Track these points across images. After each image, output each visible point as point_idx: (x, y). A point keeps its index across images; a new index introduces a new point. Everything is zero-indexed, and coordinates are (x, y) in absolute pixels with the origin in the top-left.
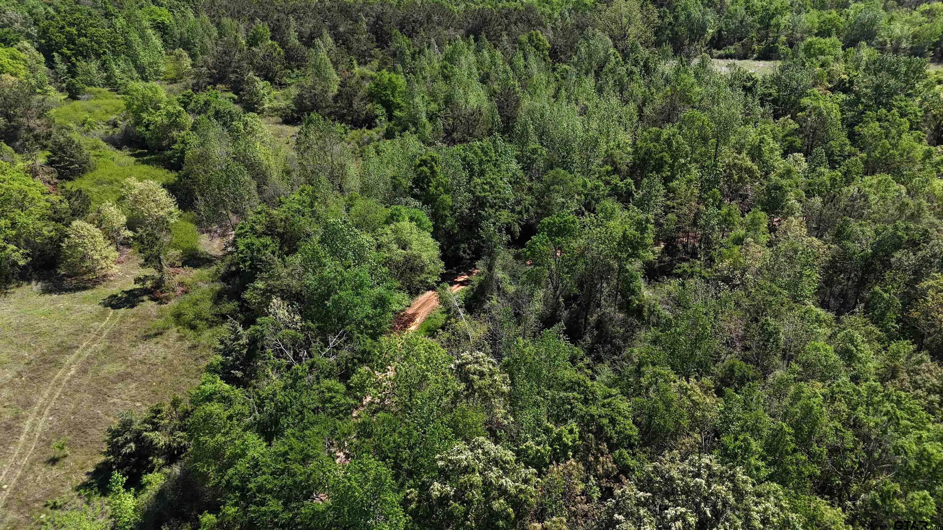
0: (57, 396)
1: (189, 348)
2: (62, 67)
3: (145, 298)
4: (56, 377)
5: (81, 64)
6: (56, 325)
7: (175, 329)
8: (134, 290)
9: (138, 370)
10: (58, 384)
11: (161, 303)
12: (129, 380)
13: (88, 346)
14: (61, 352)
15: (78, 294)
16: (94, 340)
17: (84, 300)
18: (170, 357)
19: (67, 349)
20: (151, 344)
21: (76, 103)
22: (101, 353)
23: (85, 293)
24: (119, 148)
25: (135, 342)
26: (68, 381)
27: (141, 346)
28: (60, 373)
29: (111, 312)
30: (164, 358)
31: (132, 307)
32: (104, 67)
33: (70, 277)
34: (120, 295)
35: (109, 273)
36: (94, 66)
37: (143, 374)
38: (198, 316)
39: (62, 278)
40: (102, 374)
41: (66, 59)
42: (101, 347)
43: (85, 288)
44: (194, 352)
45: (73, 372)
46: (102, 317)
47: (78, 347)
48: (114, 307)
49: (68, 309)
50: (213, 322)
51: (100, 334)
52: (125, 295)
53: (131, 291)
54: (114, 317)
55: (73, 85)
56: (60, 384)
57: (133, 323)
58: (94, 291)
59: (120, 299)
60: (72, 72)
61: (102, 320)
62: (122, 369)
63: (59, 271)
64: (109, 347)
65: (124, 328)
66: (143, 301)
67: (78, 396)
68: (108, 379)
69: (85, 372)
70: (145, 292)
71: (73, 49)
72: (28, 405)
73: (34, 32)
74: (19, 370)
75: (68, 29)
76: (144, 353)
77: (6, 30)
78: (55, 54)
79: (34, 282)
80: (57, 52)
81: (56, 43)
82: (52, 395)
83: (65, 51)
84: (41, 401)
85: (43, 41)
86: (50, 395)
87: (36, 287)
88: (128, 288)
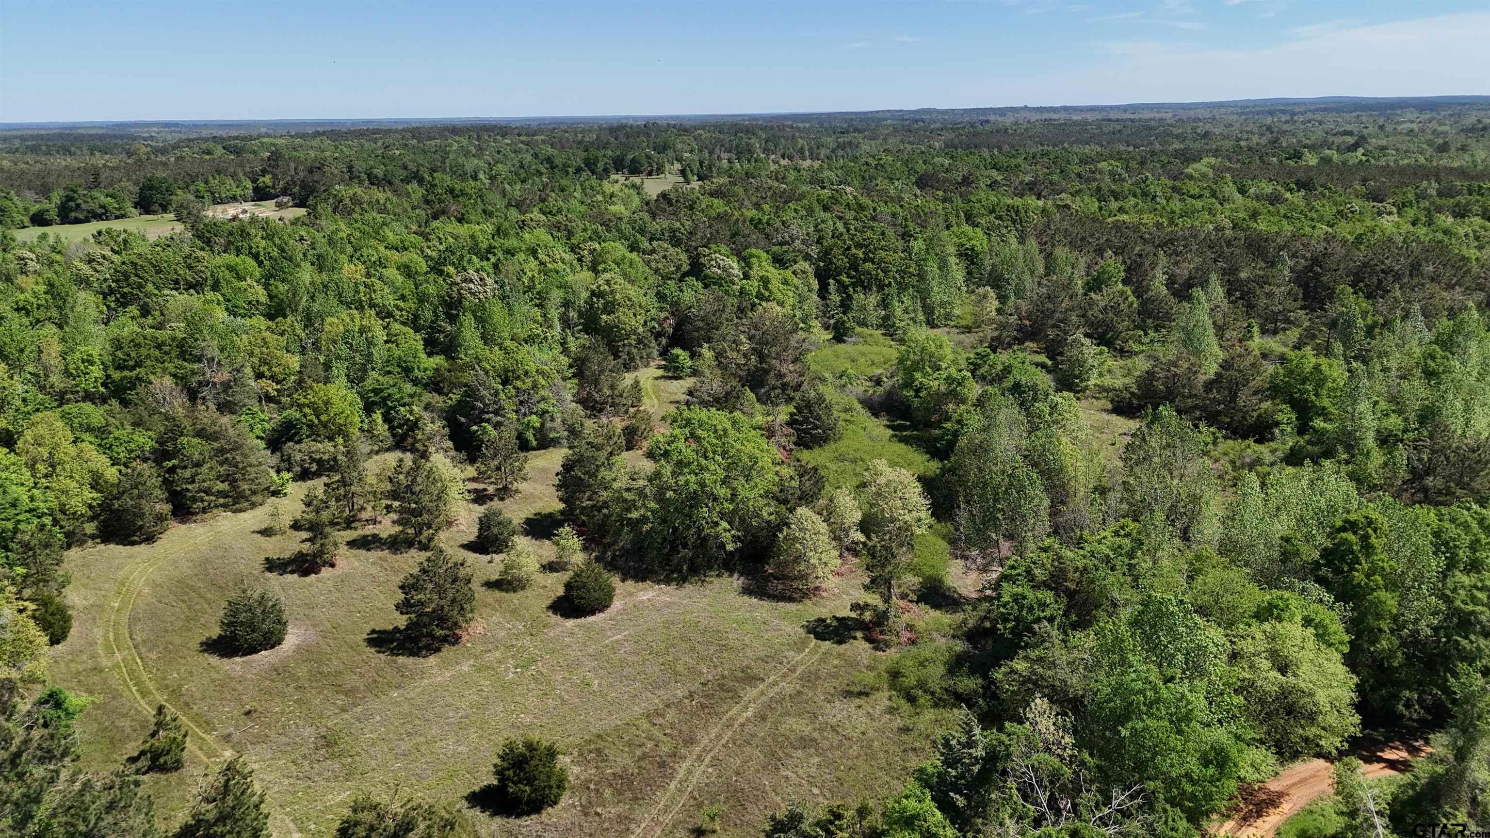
0: (723, 742)
1: (900, 729)
2: (835, 298)
3: (859, 634)
4: (730, 713)
5: (859, 297)
6: (747, 640)
7: (887, 694)
8: (849, 618)
9: (827, 739)
10: (730, 724)
11: (876, 649)
12: (812, 751)
13: (775, 683)
14: (743, 680)
15: (781, 604)
16: (784, 676)
17: (786, 617)
18: (871, 734)
19: (752, 679)
20: (851, 706)
21: (841, 346)
22: (787, 698)
23: (789, 606)
24: (876, 414)
25: (832, 695)
26: (742, 725)
27: (837, 704)
28: (735, 709)
29: (813, 642)
30: (863, 733)
31: (840, 642)
32: (884, 303)
33: (778, 579)
34: (828, 621)
35: (823, 585)
36: (873, 299)
37: (831, 748)
38: (922, 685)
39: (767, 578)
40: (782, 728)
41: (842, 288)
42: (790, 689)
43: (791, 600)
44: (904, 737)
45: (749, 713)
46: (800, 646)
47: (763, 680)
48: (818, 636)
49: (764, 623)
50: (940, 699)
51: (793, 670)
52: (835, 623)
53: (844, 618)
54: (815, 651)
55: (843, 322)
56: (732, 726)
57: (835, 667)
58: (800, 606)
59: (828, 626)
60: (845, 306)
61: (800, 651)
62: (808, 730)
63: (767, 567)
64: (799, 693)
65: (823, 673)
66: (855, 638)
67: (747, 750)
68: (788, 738)
69: (764, 718)
70: (861, 625)
71: (853, 277)
72: (690, 741)
73: (814, 250)
74: (692, 690)
75: (854, 251)
76: (839, 717)
77: (785, 248)
78: (831, 281)
79: (736, 576)
80: (834, 279)
81: (837, 268)
82: (719, 737)
83: (844, 278)
84: (705, 741)
85: (822, 264)
86: (717, 737)
87: (737, 582)
88: (841, 614)
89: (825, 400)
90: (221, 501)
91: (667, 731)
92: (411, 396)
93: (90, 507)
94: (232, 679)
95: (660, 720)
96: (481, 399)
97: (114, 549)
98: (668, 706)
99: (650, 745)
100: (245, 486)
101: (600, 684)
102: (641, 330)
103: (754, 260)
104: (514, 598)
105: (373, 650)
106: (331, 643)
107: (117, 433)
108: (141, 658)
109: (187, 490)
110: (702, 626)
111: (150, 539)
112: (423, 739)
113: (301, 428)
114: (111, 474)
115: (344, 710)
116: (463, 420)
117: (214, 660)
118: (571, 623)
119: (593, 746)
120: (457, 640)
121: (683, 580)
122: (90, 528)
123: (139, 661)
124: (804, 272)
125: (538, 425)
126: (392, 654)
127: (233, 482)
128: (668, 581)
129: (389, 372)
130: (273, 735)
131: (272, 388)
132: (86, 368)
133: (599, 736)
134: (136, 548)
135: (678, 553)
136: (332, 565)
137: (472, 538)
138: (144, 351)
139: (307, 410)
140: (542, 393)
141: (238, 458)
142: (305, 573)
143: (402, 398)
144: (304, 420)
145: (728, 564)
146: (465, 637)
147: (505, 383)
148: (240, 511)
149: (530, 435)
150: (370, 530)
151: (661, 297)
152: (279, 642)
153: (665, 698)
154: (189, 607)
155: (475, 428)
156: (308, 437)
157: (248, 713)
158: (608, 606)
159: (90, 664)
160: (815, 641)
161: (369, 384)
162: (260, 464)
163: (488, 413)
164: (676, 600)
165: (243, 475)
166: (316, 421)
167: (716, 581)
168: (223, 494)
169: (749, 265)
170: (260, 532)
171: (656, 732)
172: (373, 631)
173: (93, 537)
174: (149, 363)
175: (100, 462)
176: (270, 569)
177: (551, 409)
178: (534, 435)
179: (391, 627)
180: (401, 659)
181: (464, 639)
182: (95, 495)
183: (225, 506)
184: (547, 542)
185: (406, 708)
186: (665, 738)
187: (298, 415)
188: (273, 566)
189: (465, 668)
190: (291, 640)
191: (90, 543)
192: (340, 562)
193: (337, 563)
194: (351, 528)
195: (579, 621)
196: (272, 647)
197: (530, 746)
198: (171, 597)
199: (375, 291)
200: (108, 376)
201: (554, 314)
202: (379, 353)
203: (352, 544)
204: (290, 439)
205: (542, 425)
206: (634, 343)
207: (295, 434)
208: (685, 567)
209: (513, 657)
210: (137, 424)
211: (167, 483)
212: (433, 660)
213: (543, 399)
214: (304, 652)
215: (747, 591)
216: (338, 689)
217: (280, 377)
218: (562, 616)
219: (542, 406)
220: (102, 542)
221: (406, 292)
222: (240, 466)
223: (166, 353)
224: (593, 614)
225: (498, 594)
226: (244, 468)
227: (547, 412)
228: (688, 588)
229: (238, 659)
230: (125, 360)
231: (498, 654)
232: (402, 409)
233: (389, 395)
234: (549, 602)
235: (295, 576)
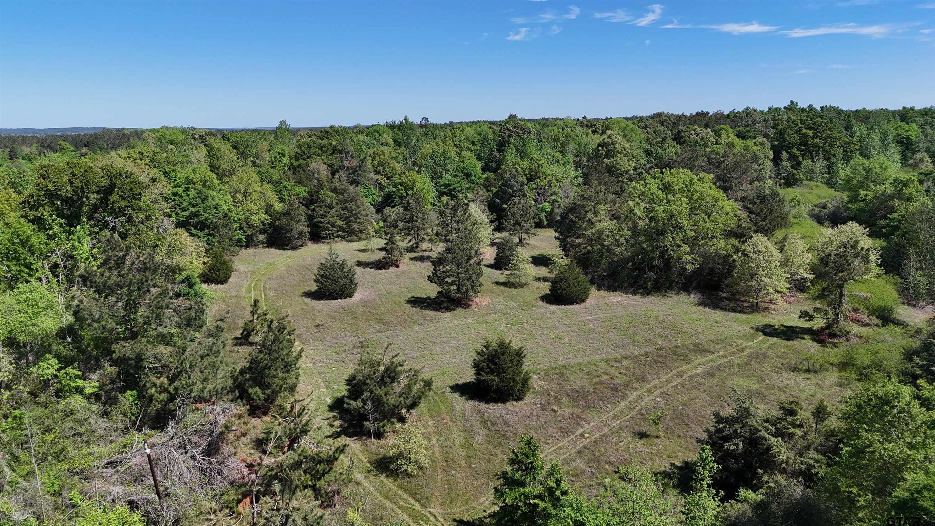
0: (673, 384)
2: (786, 164)
3: (806, 337)
4: (680, 369)
5: (807, 163)
6: (700, 330)
7: (837, 375)
8: (796, 327)
10: (680, 374)
11: (824, 346)
13: (724, 356)
14: (695, 351)
15: (732, 314)
16: (733, 353)
17: (736, 320)
19: (702, 351)
20: (800, 378)
21: (790, 189)
22: (735, 366)
23: (739, 315)
24: (820, 222)
25: (780, 368)
26: (691, 377)
27: (784, 374)
28: (685, 367)
29: (762, 337)
30: (812, 396)
31: (788, 340)
32: (829, 168)
33: (730, 301)
34: (777, 327)
35: (772, 307)
36: (819, 165)
38: (876, 365)
39: (722, 299)
40: (729, 383)
41: (792, 157)
42: (738, 361)
43: (740, 312)
45: (699, 371)
46: (749, 338)
47: (714, 353)
48: (765, 334)
49: (716, 322)
51: (743, 351)
52: (782, 328)
53: (792, 327)
54: (763, 342)
55: (793, 175)
56: (682, 376)
57: (783, 353)
58: (750, 316)
59: (776, 329)
61: (748, 340)
62: (755, 387)
63: (720, 293)
64: (747, 364)
65: (770, 353)
66: (803, 338)
67: (695, 393)
69: (712, 375)
70: (809, 331)
71: (803, 150)
72: (642, 379)
73: (772, 133)
74: (648, 351)
75: (804, 131)
76: (786, 382)
77: (748, 129)
78: (784, 152)
79: (692, 295)
80: (787, 152)
81: (789, 144)
82: (668, 381)
83: (795, 151)
84: (657, 381)
85: (776, 143)
86: (667, 381)
87: (694, 297)
88: (789, 324)
89: (779, 195)
90: (341, 233)
91: (622, 371)
92: (468, 189)
93: (264, 224)
94: (314, 310)
95: (618, 365)
96: (512, 187)
97: (273, 251)
98: (626, 358)
99: (606, 377)
100: (355, 226)
101: (570, 340)
102: (631, 172)
103: (724, 132)
104: (514, 291)
105: (409, 306)
106: (383, 300)
107: (285, 183)
108: (265, 295)
109: (322, 223)
110: (661, 318)
111: (295, 248)
112: (429, 352)
113: (395, 198)
114: (279, 206)
115: (379, 331)
116: (498, 201)
117: (308, 300)
118: (553, 307)
119: (557, 371)
120: (468, 306)
121: (647, 292)
122: (262, 237)
123: (263, 296)
124: (761, 144)
125: (549, 210)
126: (421, 308)
127: (349, 223)
128: (634, 293)
129: (456, 175)
130: (328, 338)
131: (383, 180)
132: (280, 157)
133: (564, 367)
134: (286, 252)
135: (645, 273)
136: (397, 266)
137: (492, 262)
138: (312, 150)
139: (400, 187)
140: (554, 189)
141: (353, 207)
142: (380, 269)
143: (462, 190)
144: (397, 193)
145: (686, 288)
146: (474, 305)
147: (529, 180)
148: (351, 241)
149: (543, 216)
150: (426, 254)
151: (648, 153)
152: (350, 295)
153: (623, 353)
154: (304, 277)
155: (505, 206)
156: (399, 204)
157: (318, 326)
158: (584, 301)
159: (235, 294)
160: (763, 337)
161: (442, 182)
162: (367, 215)
163: (515, 197)
164: (641, 303)
165: (356, 219)
166: (405, 194)
167: (676, 297)
168: (341, 228)
169: (720, 136)
170: (360, 251)
171: (613, 371)
172: (413, 297)
173: (263, 243)
174: (314, 156)
175: (273, 198)
176: (358, 265)
177: (559, 200)
178: (546, 217)
179: (425, 297)
180: (427, 312)
181: (473, 307)
182: (266, 216)
183: (343, 237)
184: (544, 268)
185: (422, 335)
186: (619, 375)
187: (394, 189)
188: (359, 264)
189: (470, 321)
190: (357, 297)
191: (261, 246)
192: (402, 267)
193: (401, 265)
194: (415, 252)
195: (560, 307)
196: (345, 298)
197: (502, 344)
198: (295, 272)
199: (456, 137)
200: (292, 164)
201: (571, 158)
202: (451, 166)
203: (411, 259)
204: (389, 206)
205: (552, 210)
206: (625, 180)
207: (392, 202)
208: (649, 284)
209: (505, 319)
210: (299, 182)
211: (310, 218)
212: (448, 314)
213: (554, 193)
214: (364, 303)
215: (702, 304)
216: (380, 321)
217: (390, 175)
218: (547, 303)
219: (553, 197)
220: (268, 247)
221: (476, 140)
222: (354, 212)
223: (324, 152)
224: (572, 304)
225: (502, 288)
226: (356, 214)
227: (556, 201)
228: (650, 298)
229: (322, 302)
230: (302, 155)
231: (495, 317)
232: (461, 195)
233: (455, 189)
234: (541, 295)
235: (373, 270)
